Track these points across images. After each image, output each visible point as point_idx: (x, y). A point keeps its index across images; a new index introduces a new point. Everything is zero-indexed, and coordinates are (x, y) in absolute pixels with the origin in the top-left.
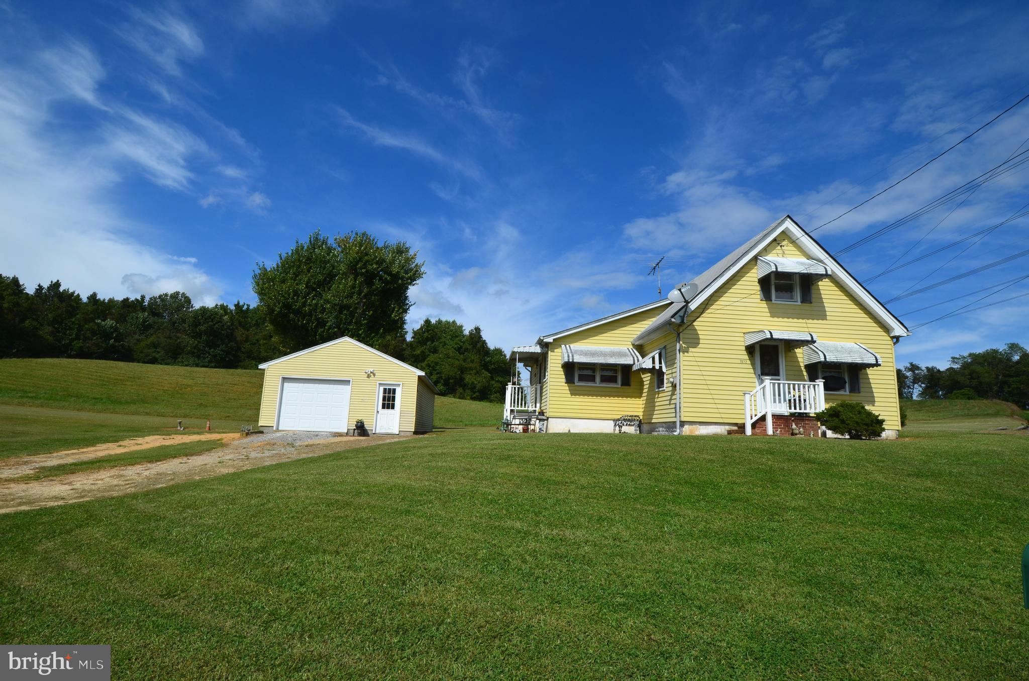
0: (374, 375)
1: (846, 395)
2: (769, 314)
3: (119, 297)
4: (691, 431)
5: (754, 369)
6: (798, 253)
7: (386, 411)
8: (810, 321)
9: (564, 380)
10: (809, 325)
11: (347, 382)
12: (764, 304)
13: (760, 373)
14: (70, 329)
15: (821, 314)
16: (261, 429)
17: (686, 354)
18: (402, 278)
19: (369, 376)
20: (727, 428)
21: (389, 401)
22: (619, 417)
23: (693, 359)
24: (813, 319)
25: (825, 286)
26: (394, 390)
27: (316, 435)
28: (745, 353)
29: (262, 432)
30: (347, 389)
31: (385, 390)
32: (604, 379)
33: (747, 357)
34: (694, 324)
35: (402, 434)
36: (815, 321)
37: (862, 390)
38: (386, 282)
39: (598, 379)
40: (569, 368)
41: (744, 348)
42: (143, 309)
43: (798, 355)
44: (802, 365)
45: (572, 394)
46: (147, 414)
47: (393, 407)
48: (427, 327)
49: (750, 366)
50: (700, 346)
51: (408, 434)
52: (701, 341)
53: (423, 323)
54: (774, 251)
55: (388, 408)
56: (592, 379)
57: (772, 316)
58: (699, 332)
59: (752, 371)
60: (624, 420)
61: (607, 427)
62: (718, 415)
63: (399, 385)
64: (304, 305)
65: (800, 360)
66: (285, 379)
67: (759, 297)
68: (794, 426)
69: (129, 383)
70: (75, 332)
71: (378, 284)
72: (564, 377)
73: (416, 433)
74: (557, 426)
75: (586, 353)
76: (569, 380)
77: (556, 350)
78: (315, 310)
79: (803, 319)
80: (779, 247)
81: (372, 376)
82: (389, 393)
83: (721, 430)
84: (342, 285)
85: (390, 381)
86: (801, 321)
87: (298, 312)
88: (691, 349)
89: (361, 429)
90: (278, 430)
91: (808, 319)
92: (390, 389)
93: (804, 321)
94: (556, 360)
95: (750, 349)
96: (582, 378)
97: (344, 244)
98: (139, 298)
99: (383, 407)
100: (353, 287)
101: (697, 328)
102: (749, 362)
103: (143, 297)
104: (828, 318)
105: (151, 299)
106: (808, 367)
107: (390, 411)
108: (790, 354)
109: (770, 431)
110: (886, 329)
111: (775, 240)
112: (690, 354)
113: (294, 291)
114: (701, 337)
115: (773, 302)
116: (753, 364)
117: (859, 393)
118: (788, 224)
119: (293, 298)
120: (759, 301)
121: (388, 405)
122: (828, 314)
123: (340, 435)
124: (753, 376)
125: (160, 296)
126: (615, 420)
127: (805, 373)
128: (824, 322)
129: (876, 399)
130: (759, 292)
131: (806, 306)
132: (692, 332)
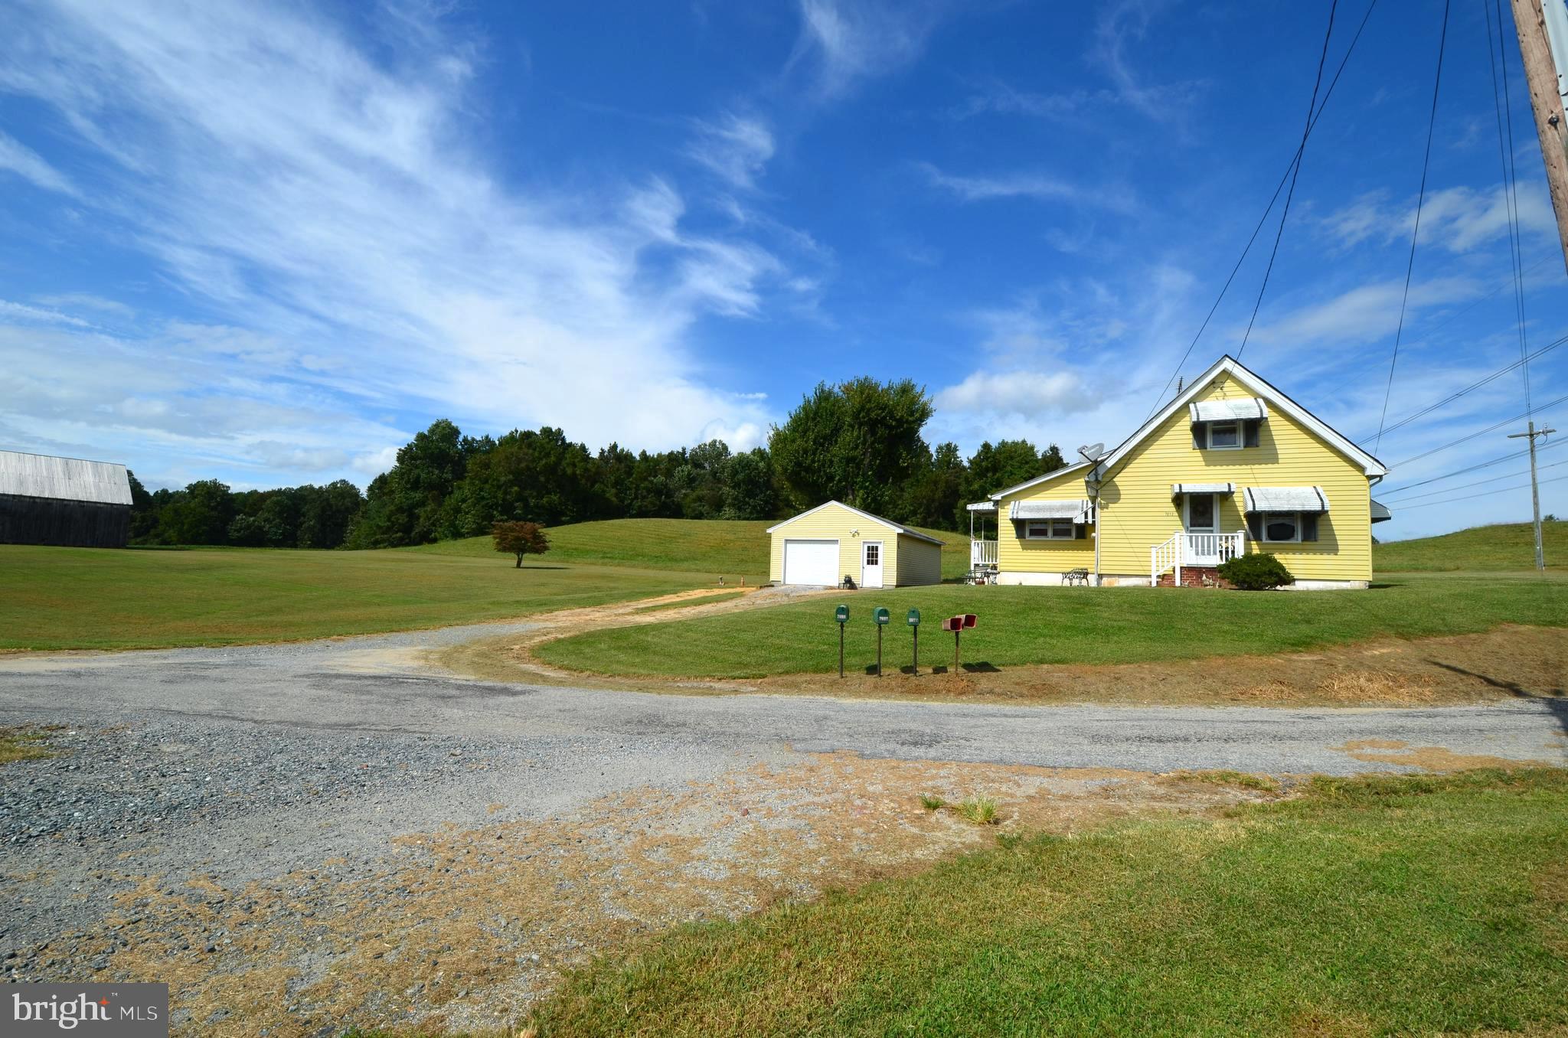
1: (1297, 544)
2: (1203, 463)
3: (666, 452)
4: (1110, 583)
5: (1182, 520)
6: (1244, 392)
7: (870, 566)
8: (1257, 466)
9: (1015, 536)
10: (1254, 471)
11: (836, 542)
12: (1198, 453)
13: (1189, 525)
15: (1273, 458)
16: (772, 583)
17: (1105, 510)
18: (907, 421)
19: (854, 536)
21: (872, 557)
22: (1070, 570)
23: (1113, 514)
24: (1260, 464)
25: (1278, 427)
26: (877, 547)
27: (811, 588)
28: (1172, 505)
29: (773, 586)
30: (835, 547)
31: (869, 547)
32: (1056, 533)
33: (1174, 509)
34: (1115, 480)
35: (886, 588)
36: (1263, 466)
37: (1320, 538)
38: (890, 428)
39: (1050, 533)
40: (1019, 524)
41: (1170, 500)
42: (686, 461)
43: (1237, 504)
44: (1242, 514)
45: (1023, 549)
46: (698, 571)
47: (876, 564)
48: (987, 453)
49: (1177, 518)
50: (1121, 501)
51: (891, 588)
52: (1122, 497)
53: (980, 448)
54: (1213, 395)
55: (872, 564)
56: (1044, 533)
57: (1207, 465)
58: (1120, 488)
59: (1179, 523)
61: (1055, 580)
62: (1143, 568)
63: (881, 542)
64: (813, 461)
65: (1240, 509)
66: (787, 541)
67: (1191, 446)
68: (1204, 578)
69: (681, 541)
71: (881, 431)
72: (1014, 532)
73: (897, 586)
74: (1005, 579)
75: (1031, 509)
76: (1020, 534)
77: (1006, 507)
78: (824, 466)
79: (1246, 465)
80: (1219, 390)
81: (857, 535)
82: (873, 550)
83: (1143, 582)
84: (847, 437)
85: (873, 539)
86: (1244, 467)
87: (808, 469)
88: (1111, 505)
89: (849, 583)
90: (785, 584)
91: (1254, 464)
92: (873, 547)
93: (1249, 467)
94: (1006, 516)
95: (1179, 499)
96: (1033, 533)
97: (847, 389)
98: (681, 450)
99: (868, 563)
100: (858, 438)
101: (1117, 483)
102: (1176, 514)
103: (684, 449)
104: (1280, 461)
105: (692, 450)
106: (1249, 516)
107: (874, 566)
108: (1227, 503)
109: (1178, 583)
110: (1361, 469)
111: (1213, 382)
112: (1110, 510)
113: (803, 449)
114: (1122, 492)
115: (1209, 449)
116: (1181, 516)
117: (1316, 541)
118: (1227, 364)
119: (802, 457)
120: (1191, 450)
121: (872, 561)
122: (1282, 456)
123: (832, 588)
124: (1182, 528)
125: (699, 447)
126: (1065, 574)
127: (1245, 523)
128: (1276, 465)
129: (1340, 547)
130: (1191, 441)
131: (1251, 451)
132: (1112, 488)
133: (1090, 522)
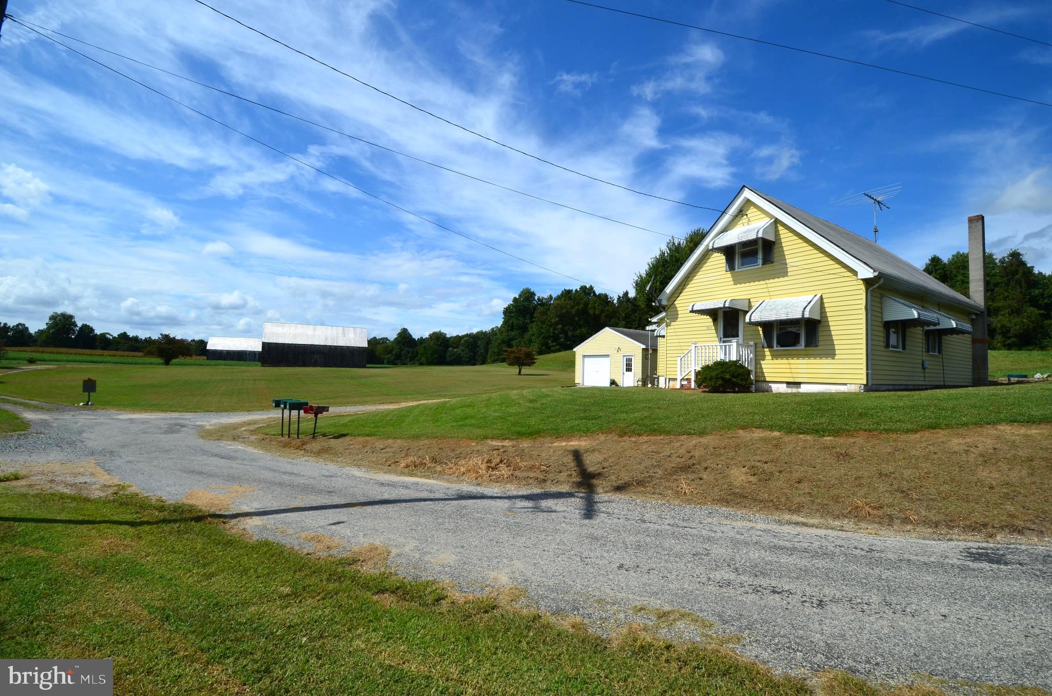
0: (620, 349)
1: (802, 350)
2: (733, 283)
4: (673, 385)
5: (717, 333)
6: (759, 215)
7: (628, 373)
8: (771, 281)
10: (768, 286)
11: (607, 356)
12: (729, 275)
13: (722, 337)
14: (635, 321)
15: (783, 272)
16: (576, 384)
19: (617, 351)
21: (629, 366)
23: (674, 331)
24: (774, 279)
25: (787, 241)
26: (631, 359)
28: (710, 319)
30: (607, 360)
31: (626, 359)
33: (712, 324)
34: (675, 303)
35: (635, 387)
36: (776, 280)
37: (820, 343)
41: (708, 317)
44: (758, 323)
47: (631, 371)
49: (714, 331)
50: (679, 320)
51: (638, 386)
52: (679, 316)
54: (741, 222)
55: (629, 371)
57: (735, 284)
58: (679, 309)
59: (715, 335)
63: (633, 355)
65: (756, 319)
66: (584, 356)
67: (724, 269)
70: (637, 322)
73: (642, 385)
79: (764, 280)
82: (629, 361)
85: (628, 353)
88: (673, 323)
89: (613, 383)
90: (583, 385)
91: (769, 279)
93: (764, 282)
95: (714, 317)
99: (626, 371)
102: (713, 328)
104: (789, 274)
106: (763, 326)
109: (693, 385)
110: (855, 273)
111: (740, 211)
112: (672, 327)
114: (680, 312)
115: (736, 270)
116: (716, 329)
117: (817, 346)
118: (747, 194)
120: (724, 272)
121: (629, 369)
122: (789, 270)
123: (603, 388)
124: (717, 339)
127: (762, 332)
128: (786, 278)
129: (837, 352)
130: (724, 265)
131: (768, 267)
132: (673, 310)
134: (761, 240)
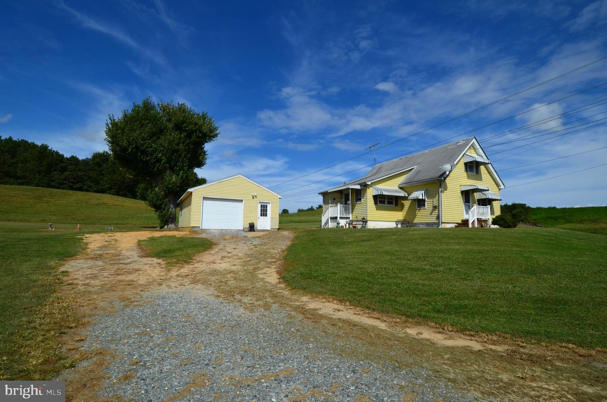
0: (256, 197)
4: (444, 226)
5: (463, 200)
6: (475, 153)
7: (262, 217)
8: (478, 181)
9: (373, 203)
10: (478, 183)
11: (241, 201)
12: (465, 173)
13: (465, 202)
15: (480, 179)
19: (253, 198)
20: (455, 225)
21: (264, 212)
25: (482, 168)
26: (266, 206)
30: (241, 205)
31: (261, 205)
32: (390, 203)
33: (461, 195)
34: (446, 181)
35: (272, 230)
39: (386, 203)
40: (375, 197)
41: (460, 192)
43: (475, 195)
44: (476, 200)
45: (377, 210)
47: (266, 216)
50: (447, 190)
51: (275, 230)
52: (448, 188)
55: (264, 216)
56: (384, 202)
57: (468, 179)
58: (447, 184)
60: (399, 222)
61: (393, 225)
62: (453, 220)
63: (269, 203)
65: (475, 197)
66: (204, 198)
67: (464, 170)
68: (483, 224)
72: (373, 201)
73: (279, 229)
74: (371, 225)
75: (385, 191)
76: (376, 203)
77: (370, 188)
80: (471, 150)
81: (255, 198)
82: (264, 207)
83: (453, 226)
85: (264, 201)
86: (475, 181)
88: (445, 191)
89: (252, 227)
90: (202, 229)
92: (264, 205)
94: (370, 193)
95: (462, 192)
96: (381, 202)
99: (261, 215)
102: (461, 197)
104: (483, 180)
106: (478, 200)
107: (265, 217)
108: (473, 194)
109: (476, 226)
110: (498, 186)
111: (470, 147)
112: (444, 193)
114: (448, 186)
115: (468, 173)
116: (463, 198)
118: (474, 140)
120: (464, 172)
121: (264, 214)
122: (483, 179)
124: (463, 203)
127: (477, 203)
128: (482, 182)
129: (495, 213)
130: (464, 168)
131: (478, 175)
132: (445, 184)
133: (424, 199)
134: (475, 162)
